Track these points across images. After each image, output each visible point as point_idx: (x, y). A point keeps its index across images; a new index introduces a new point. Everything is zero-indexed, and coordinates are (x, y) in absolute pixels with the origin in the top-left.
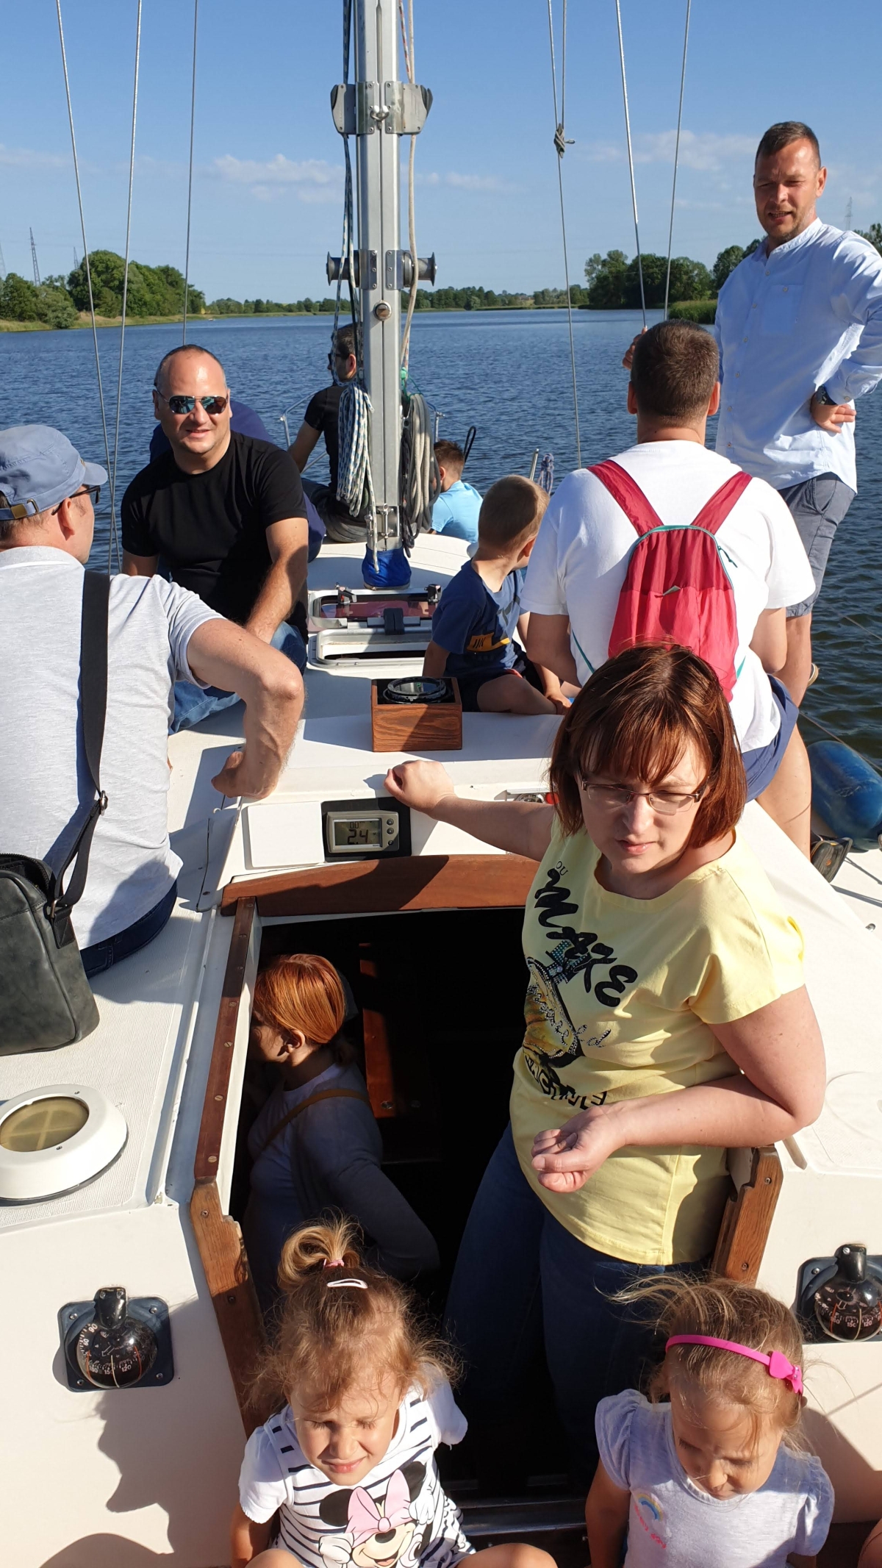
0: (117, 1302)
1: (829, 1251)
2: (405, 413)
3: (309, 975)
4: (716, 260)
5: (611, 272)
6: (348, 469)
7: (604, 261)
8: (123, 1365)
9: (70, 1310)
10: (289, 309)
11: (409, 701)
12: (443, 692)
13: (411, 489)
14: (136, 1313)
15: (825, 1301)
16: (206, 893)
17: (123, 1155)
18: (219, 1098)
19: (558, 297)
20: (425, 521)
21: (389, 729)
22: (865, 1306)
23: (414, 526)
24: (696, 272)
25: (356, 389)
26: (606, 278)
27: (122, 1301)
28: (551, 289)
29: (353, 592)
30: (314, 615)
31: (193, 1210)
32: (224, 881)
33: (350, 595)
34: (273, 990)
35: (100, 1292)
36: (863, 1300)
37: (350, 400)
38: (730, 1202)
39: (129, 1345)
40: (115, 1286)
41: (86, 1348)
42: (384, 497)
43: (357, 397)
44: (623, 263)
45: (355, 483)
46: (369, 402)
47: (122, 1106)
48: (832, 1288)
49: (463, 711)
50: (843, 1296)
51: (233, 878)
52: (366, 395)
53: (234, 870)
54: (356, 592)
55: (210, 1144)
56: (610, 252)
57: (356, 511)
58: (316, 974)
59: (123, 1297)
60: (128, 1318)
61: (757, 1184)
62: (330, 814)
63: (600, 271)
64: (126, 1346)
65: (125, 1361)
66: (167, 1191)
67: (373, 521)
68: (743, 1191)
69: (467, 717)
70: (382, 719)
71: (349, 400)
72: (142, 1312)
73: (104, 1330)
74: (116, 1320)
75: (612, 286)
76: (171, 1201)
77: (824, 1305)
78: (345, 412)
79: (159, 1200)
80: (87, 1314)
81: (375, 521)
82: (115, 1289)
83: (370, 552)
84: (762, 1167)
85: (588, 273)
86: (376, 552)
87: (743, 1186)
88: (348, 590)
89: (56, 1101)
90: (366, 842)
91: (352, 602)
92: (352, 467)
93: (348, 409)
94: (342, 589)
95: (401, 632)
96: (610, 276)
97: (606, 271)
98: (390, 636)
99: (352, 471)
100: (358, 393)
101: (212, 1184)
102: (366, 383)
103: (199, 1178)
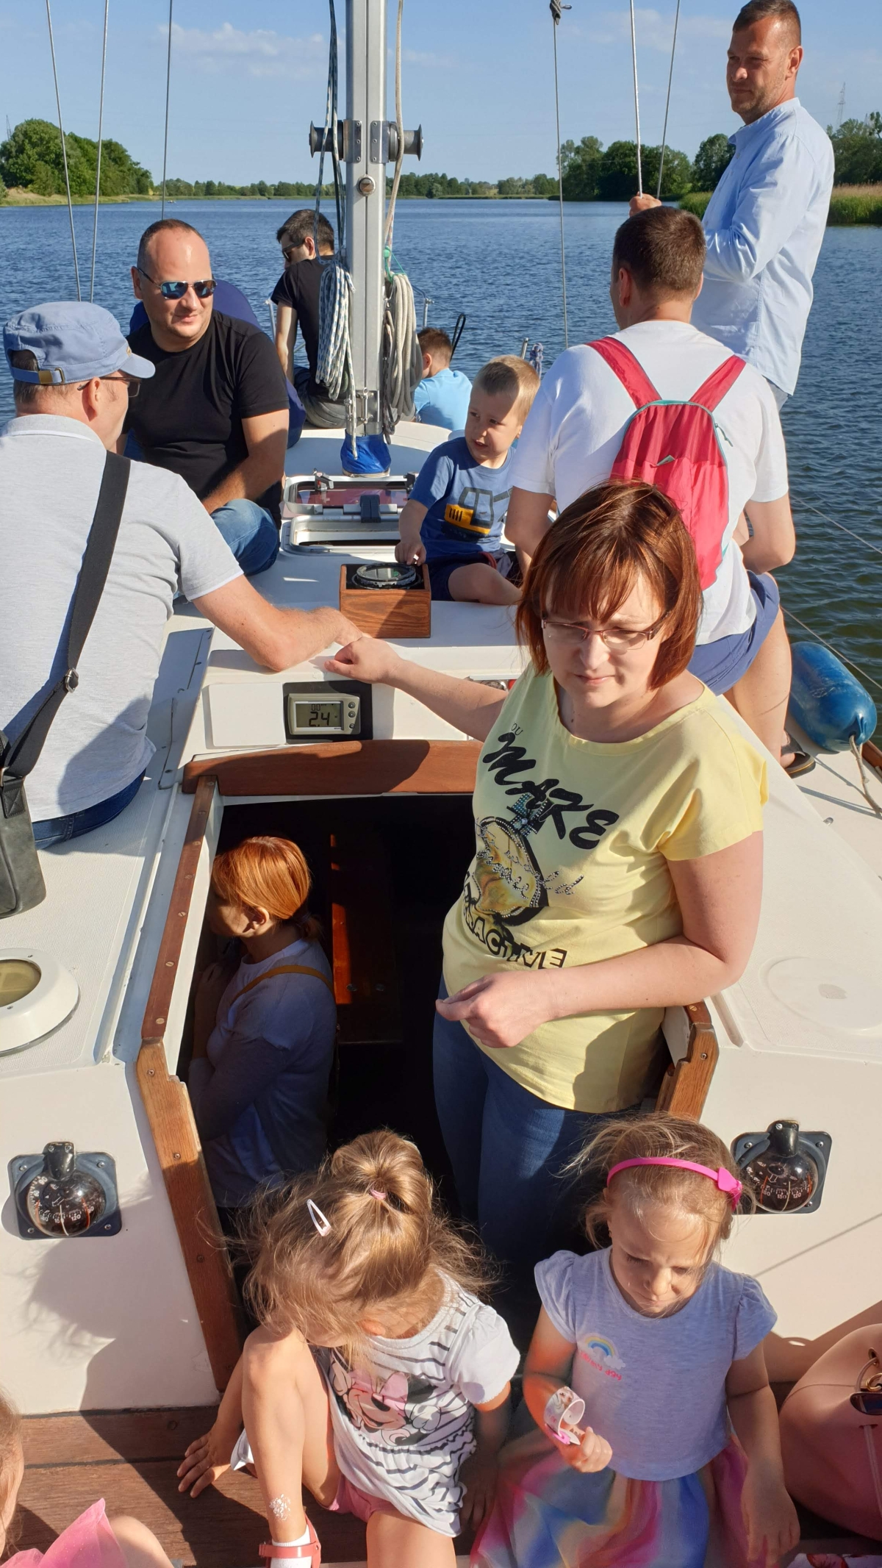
0: (65, 1155)
1: (762, 1127)
2: (388, 294)
3: (272, 854)
4: (699, 149)
5: (584, 160)
6: (328, 351)
7: (578, 148)
8: (72, 1215)
9: (20, 1162)
10: (242, 192)
11: (377, 587)
12: (413, 578)
13: (392, 372)
14: (84, 1166)
15: (757, 1175)
16: (168, 771)
17: (74, 1017)
18: (170, 964)
19: (524, 186)
20: (406, 407)
21: (357, 614)
22: (796, 1179)
23: (394, 411)
24: (676, 162)
25: (337, 268)
26: (579, 167)
27: (70, 1156)
28: (516, 178)
29: (331, 478)
30: (289, 500)
31: (139, 1069)
32: (185, 760)
33: (327, 481)
34: (236, 869)
35: (49, 1145)
36: (794, 1173)
37: (332, 279)
38: (667, 1076)
39: (77, 1197)
40: (63, 1140)
41: (36, 1199)
42: (365, 381)
43: (338, 277)
44: (598, 151)
45: (334, 365)
46: (350, 281)
47: (76, 971)
48: (764, 1163)
49: (433, 598)
50: (775, 1170)
51: (194, 756)
52: (347, 274)
53: (196, 749)
54: (334, 478)
55: (159, 1006)
56: (584, 138)
57: (335, 393)
58: (279, 853)
59: (72, 1152)
60: (77, 1171)
61: (693, 1059)
62: (291, 695)
63: (572, 159)
64: (75, 1198)
65: (74, 1211)
66: (114, 1052)
67: (352, 406)
68: (680, 1065)
69: (436, 605)
70: (350, 604)
71: (330, 279)
72: (91, 1166)
73: (52, 1182)
74: (64, 1172)
75: (585, 176)
76: (119, 1061)
77: (756, 1179)
78: (326, 292)
79: (106, 1059)
80: (37, 1166)
81: (355, 405)
82: (64, 1143)
83: (349, 437)
84: (699, 1043)
85: (561, 160)
86: (355, 437)
87: (680, 1060)
88: (325, 476)
89: (10, 964)
90: (328, 725)
91: (329, 488)
92: (332, 349)
93: (329, 289)
94: (320, 474)
95: (378, 520)
96: (584, 165)
97: (579, 160)
98: (366, 524)
99: (331, 352)
100: (340, 272)
101: (159, 1045)
102: (348, 260)
103: (146, 1039)
